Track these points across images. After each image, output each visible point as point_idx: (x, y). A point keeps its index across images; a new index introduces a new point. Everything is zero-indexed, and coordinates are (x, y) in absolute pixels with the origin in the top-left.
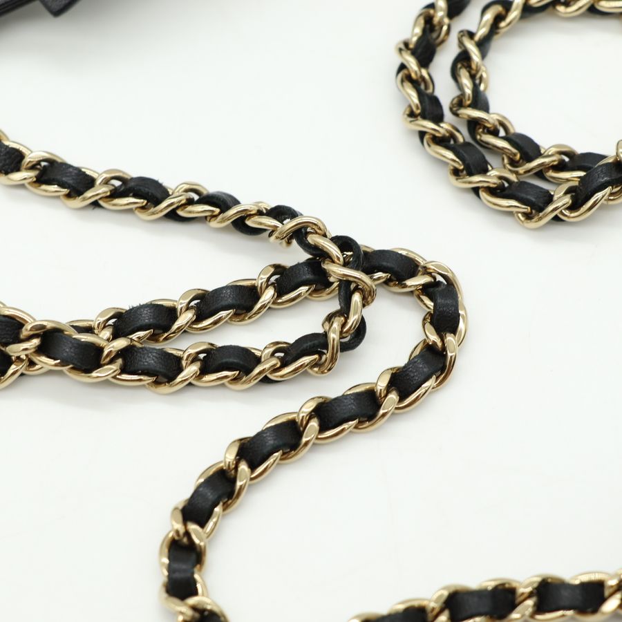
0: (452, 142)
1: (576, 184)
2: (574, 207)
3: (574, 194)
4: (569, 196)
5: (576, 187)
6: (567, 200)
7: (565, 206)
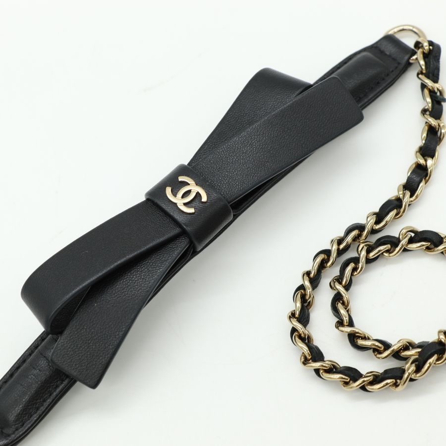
0: (334, 370)
1: (417, 356)
2: (418, 370)
3: (417, 363)
4: (414, 365)
5: (417, 359)
6: (413, 368)
7: (413, 372)
